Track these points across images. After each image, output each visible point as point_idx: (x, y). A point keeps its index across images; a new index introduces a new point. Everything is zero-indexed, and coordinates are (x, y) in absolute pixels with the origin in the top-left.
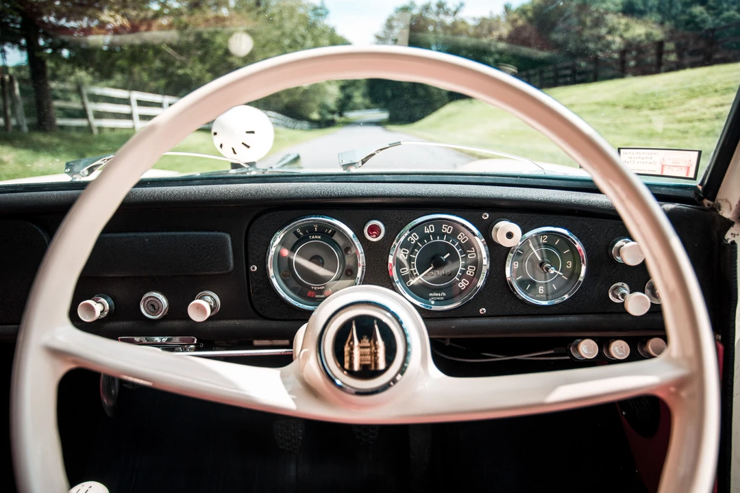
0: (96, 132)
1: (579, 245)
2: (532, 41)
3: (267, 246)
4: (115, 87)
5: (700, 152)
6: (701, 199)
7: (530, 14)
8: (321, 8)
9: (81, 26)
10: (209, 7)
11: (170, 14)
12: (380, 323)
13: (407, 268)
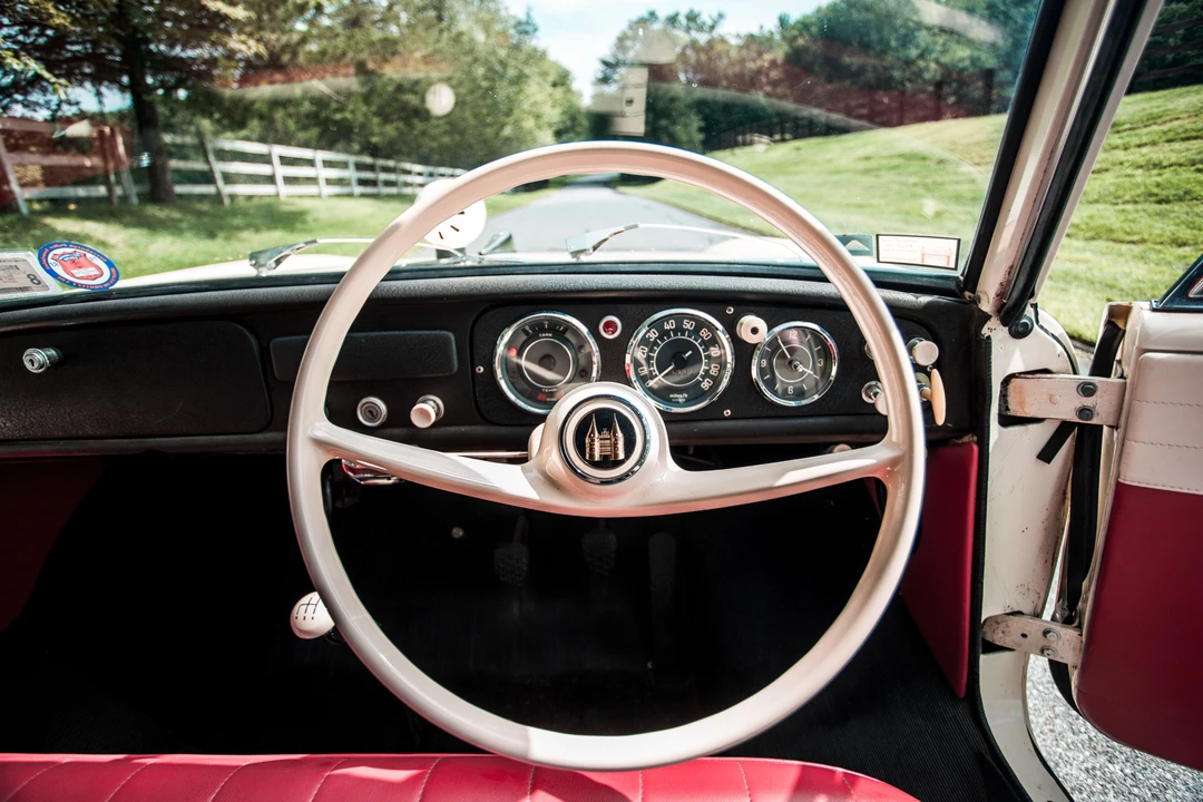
0: (227, 201)
1: (831, 342)
2: (817, 68)
3: (494, 346)
4: (247, 139)
5: (959, 240)
6: (962, 291)
7: (814, 29)
8: (528, 23)
9: (201, 56)
10: (374, 23)
11: (320, 37)
12: (620, 415)
13: (645, 368)
